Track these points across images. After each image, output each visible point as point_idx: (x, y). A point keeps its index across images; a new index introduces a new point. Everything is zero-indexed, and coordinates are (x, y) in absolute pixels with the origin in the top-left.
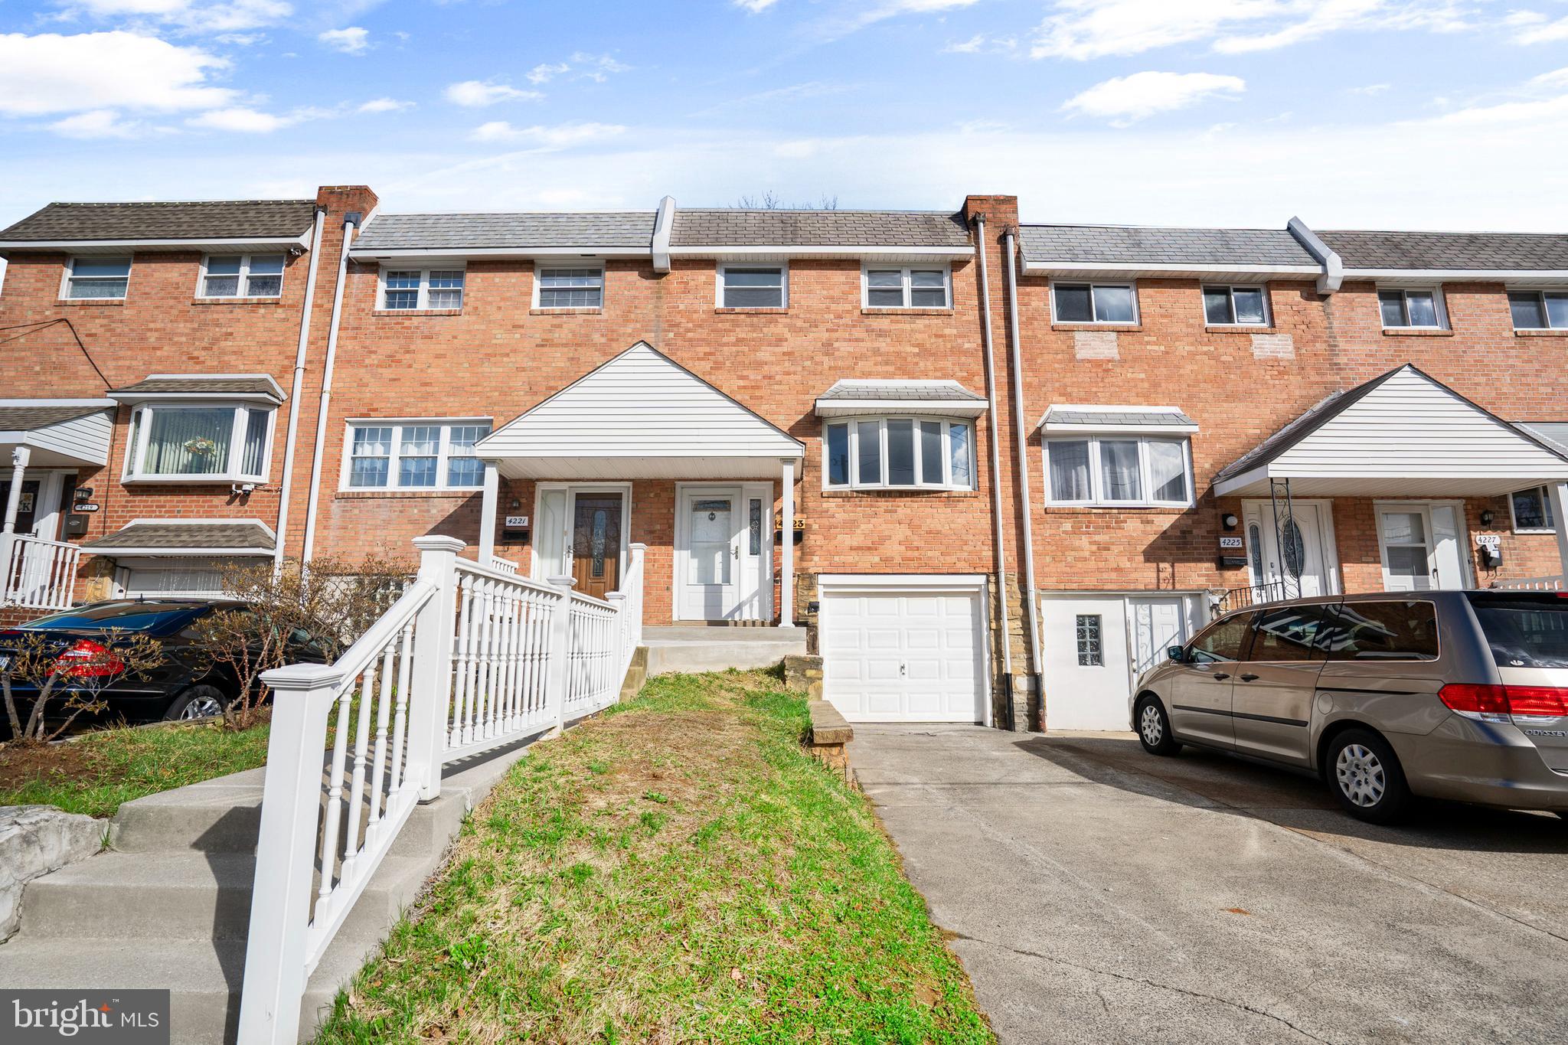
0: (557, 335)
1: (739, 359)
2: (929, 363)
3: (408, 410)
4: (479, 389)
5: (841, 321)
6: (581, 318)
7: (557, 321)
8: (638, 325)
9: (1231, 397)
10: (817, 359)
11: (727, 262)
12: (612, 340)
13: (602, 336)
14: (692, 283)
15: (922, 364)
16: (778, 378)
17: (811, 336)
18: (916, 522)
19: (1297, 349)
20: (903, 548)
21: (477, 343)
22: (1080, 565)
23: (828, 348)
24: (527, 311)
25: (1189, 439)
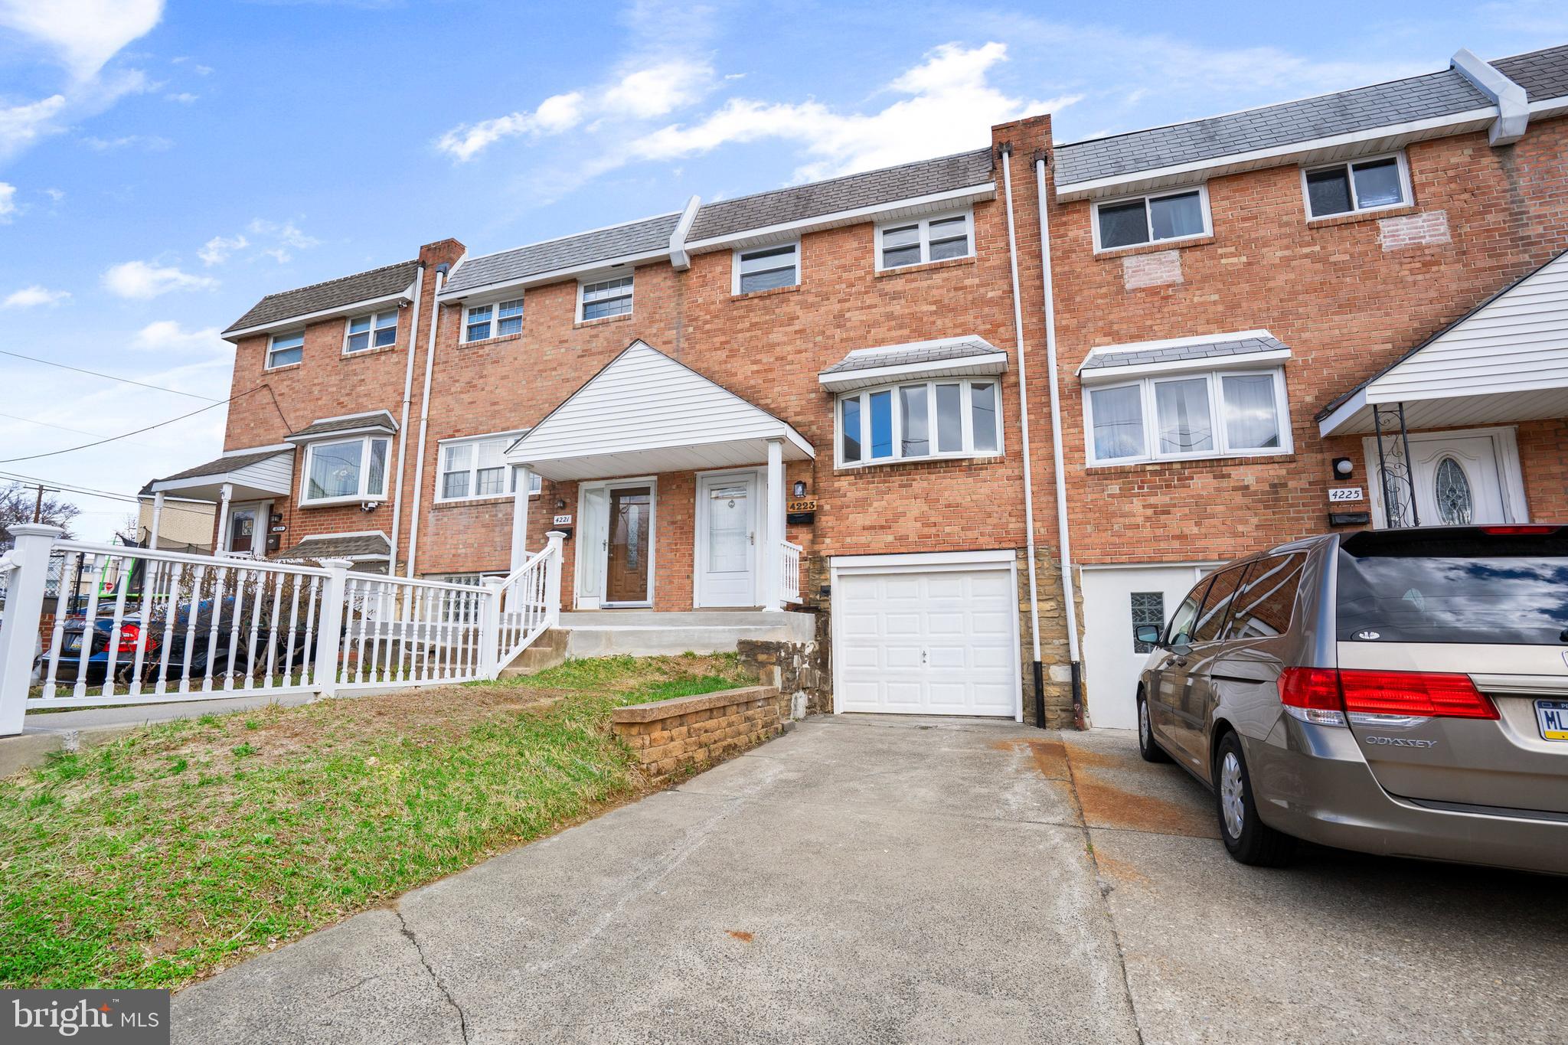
0: (594, 345)
1: (753, 343)
2: (947, 321)
3: (481, 428)
4: (534, 402)
5: (853, 290)
6: (614, 326)
7: (594, 332)
8: (662, 325)
9: (1348, 307)
10: (828, 333)
11: (743, 248)
13: (631, 339)
14: (709, 276)
15: (939, 323)
16: (790, 358)
17: (823, 310)
18: (933, 496)
19: (1454, 228)
20: (919, 524)
21: (532, 361)
23: (840, 320)
24: (571, 326)
25: (1284, 367)
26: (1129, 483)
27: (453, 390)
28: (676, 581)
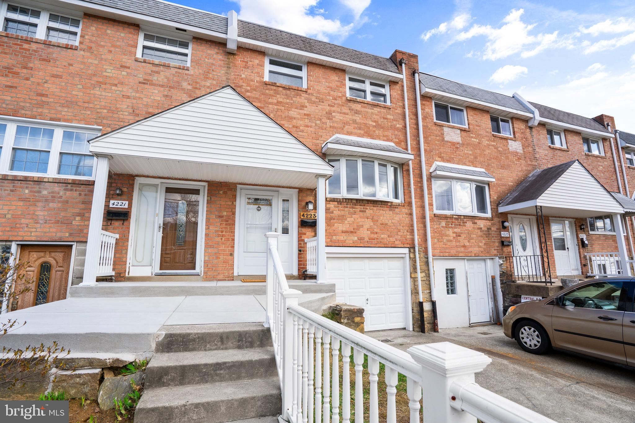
0: (155, 78)
2: (380, 132)
3: (23, 112)
4: (91, 105)
5: (336, 102)
6: (173, 71)
7: (156, 69)
8: (215, 82)
9: (503, 167)
10: (323, 120)
11: (271, 55)
12: (196, 88)
13: (189, 84)
14: (250, 63)
15: (377, 132)
16: (301, 128)
17: (320, 107)
18: (375, 218)
19: (523, 149)
20: (369, 232)
21: (90, 72)
22: (449, 244)
23: (329, 115)
24: (133, 58)
25: (489, 185)
26: (448, 222)
28: (222, 257)
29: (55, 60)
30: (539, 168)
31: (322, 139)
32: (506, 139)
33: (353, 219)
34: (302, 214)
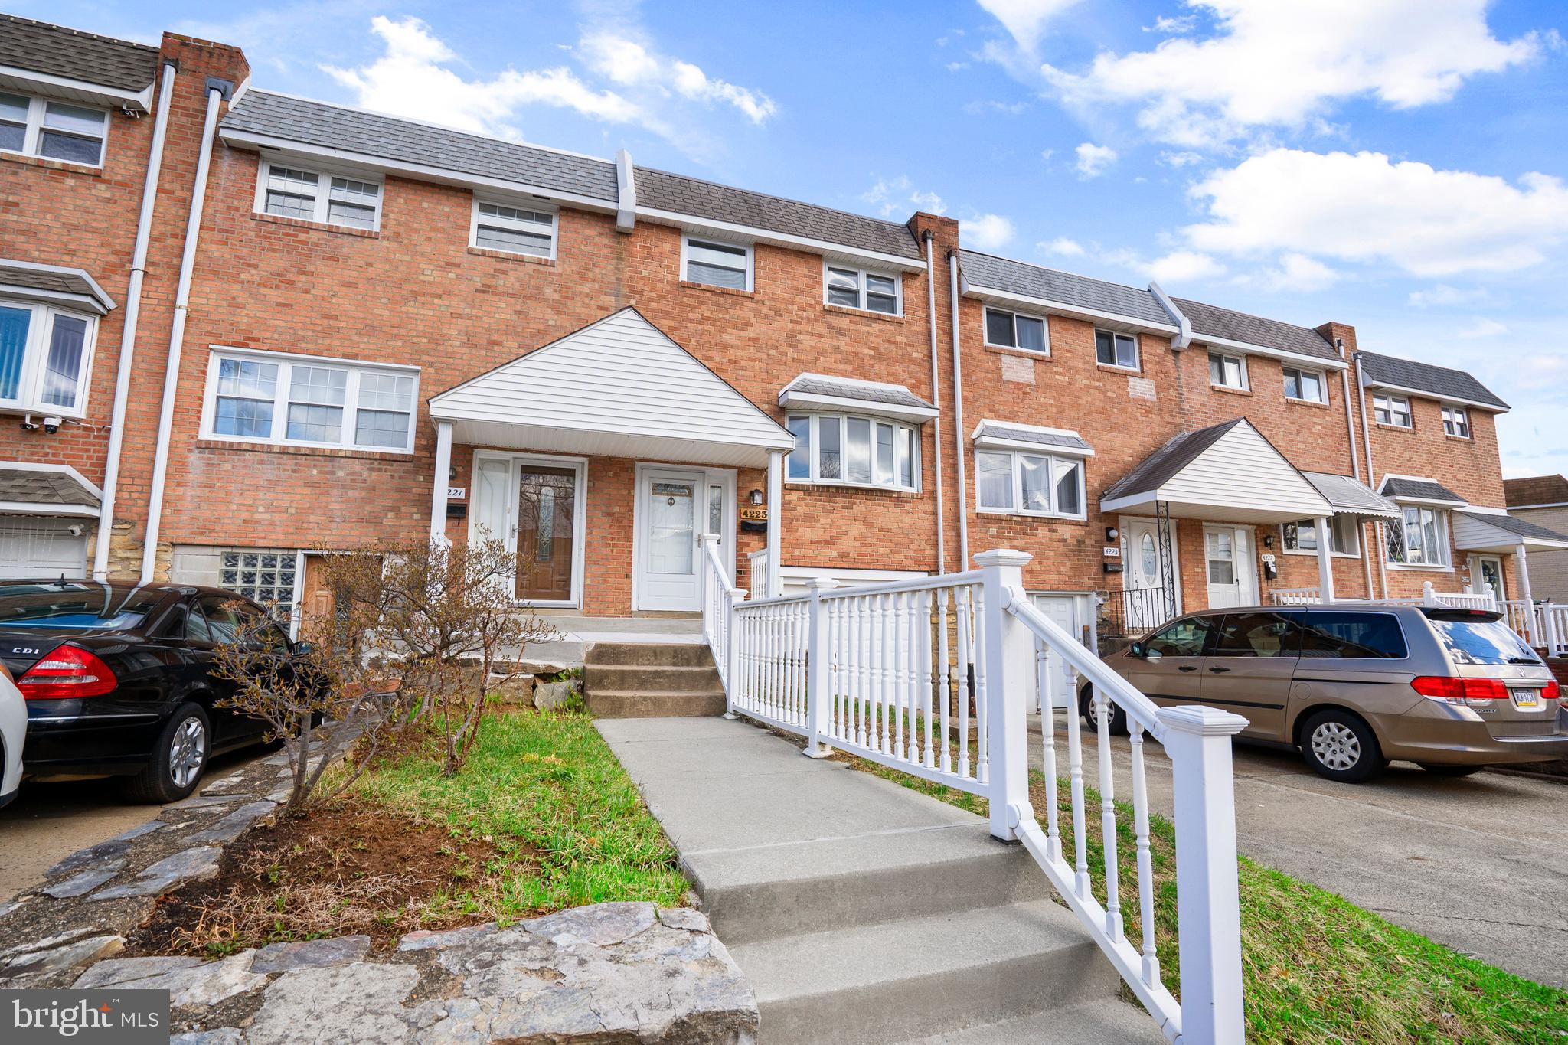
0: (501, 282)
1: (705, 338)
2: (883, 367)
3: (303, 345)
4: (403, 332)
5: (805, 314)
6: (530, 268)
7: (502, 266)
8: (597, 286)
9: (1114, 428)
10: (781, 349)
11: (692, 233)
12: (567, 298)
13: (555, 291)
14: (655, 250)
15: (876, 367)
16: (743, 363)
17: (776, 324)
19: (1158, 393)
20: (858, 544)
21: (399, 275)
23: (792, 339)
24: (465, 248)
25: (1084, 461)
26: (1003, 528)
27: (243, 276)
28: (612, 580)
29: (346, 257)
30: (1188, 430)
31: (779, 382)
32: (1124, 375)
33: (829, 521)
34: (743, 511)
